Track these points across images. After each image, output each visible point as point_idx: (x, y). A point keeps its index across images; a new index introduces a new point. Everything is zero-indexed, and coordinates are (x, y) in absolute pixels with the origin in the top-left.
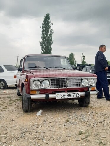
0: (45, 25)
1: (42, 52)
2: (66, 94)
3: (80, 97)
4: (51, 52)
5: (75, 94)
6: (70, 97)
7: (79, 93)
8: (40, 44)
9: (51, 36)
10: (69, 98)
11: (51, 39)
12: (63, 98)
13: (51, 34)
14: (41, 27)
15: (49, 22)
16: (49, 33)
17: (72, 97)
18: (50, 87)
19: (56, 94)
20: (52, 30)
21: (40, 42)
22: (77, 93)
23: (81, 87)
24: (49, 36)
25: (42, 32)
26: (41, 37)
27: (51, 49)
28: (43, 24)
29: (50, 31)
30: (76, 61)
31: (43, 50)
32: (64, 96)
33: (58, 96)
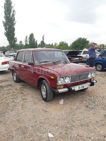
0: (7, 5)
1: (5, 32)
3: (88, 87)
4: (15, 32)
5: (86, 85)
6: (83, 88)
8: (3, 23)
9: (14, 16)
11: (14, 19)
13: (13, 15)
14: (4, 7)
15: (11, 2)
16: (12, 13)
18: (69, 82)
19: (75, 87)
20: (14, 10)
21: (3, 22)
23: (87, 79)
24: (11, 16)
25: (5, 12)
26: (4, 17)
27: (14, 29)
28: (5, 4)
29: (12, 11)
30: (36, 41)
31: (6, 30)
32: (80, 88)
33: (76, 88)
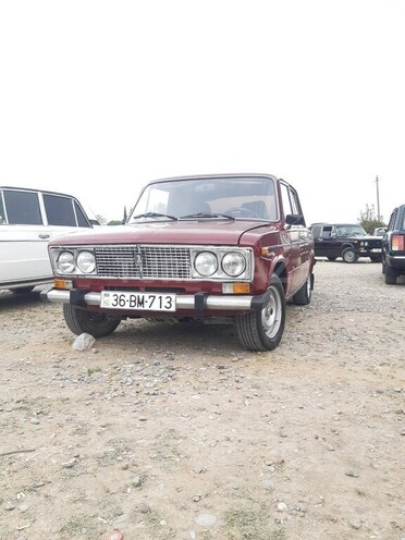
2: (127, 295)
3: (173, 309)
5: (157, 300)
6: (141, 308)
7: (173, 296)
10: (136, 308)
12: (118, 307)
17: (146, 307)
18: (96, 272)
19: (103, 292)
22: (164, 296)
23: (191, 279)
32: (122, 303)
33: (106, 299)
